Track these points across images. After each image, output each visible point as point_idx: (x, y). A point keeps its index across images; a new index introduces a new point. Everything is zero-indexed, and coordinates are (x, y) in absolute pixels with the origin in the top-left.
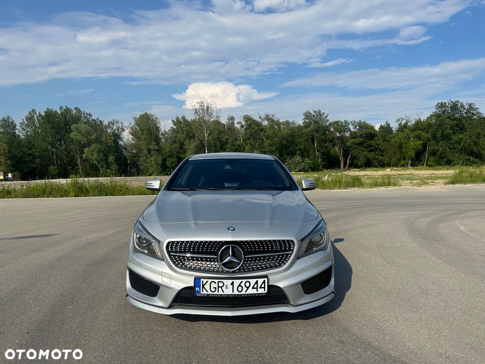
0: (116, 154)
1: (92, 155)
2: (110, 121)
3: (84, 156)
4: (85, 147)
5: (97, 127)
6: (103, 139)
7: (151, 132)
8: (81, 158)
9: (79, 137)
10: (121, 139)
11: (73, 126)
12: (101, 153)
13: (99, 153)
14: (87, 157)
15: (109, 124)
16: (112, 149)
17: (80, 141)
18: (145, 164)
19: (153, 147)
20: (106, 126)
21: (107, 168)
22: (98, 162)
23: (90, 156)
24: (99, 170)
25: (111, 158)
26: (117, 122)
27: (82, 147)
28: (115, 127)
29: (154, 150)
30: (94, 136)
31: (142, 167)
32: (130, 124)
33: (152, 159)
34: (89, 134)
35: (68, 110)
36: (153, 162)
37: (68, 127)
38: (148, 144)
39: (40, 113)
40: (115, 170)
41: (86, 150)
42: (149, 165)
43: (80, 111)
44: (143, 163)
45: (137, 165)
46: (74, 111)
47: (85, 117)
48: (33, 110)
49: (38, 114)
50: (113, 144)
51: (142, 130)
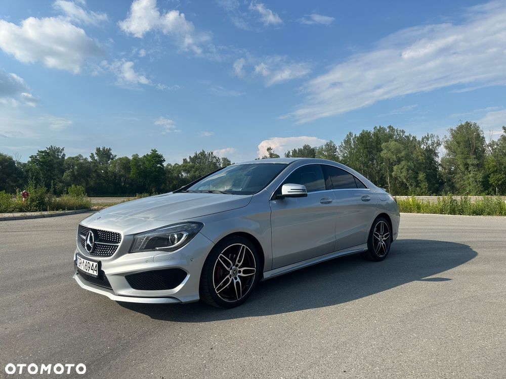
0: (428, 171)
1: (401, 173)
2: (424, 136)
3: (393, 174)
4: (395, 165)
5: (409, 144)
6: (414, 156)
7: (470, 144)
8: (391, 176)
9: (389, 155)
10: (436, 154)
11: (384, 145)
12: (410, 171)
13: (408, 170)
14: (396, 175)
15: (423, 139)
16: (423, 166)
17: (389, 159)
18: (462, 182)
19: (472, 161)
20: (419, 141)
21: (416, 186)
22: (407, 180)
23: (398, 174)
24: (408, 188)
25: (421, 176)
26: (432, 136)
27: (391, 165)
28: (430, 142)
29: (473, 165)
30: (403, 154)
31: (457, 186)
32: (445, 137)
33: (470, 175)
34: (399, 151)
35: (381, 130)
36: (471, 180)
37: (379, 146)
38: (466, 158)
39: (355, 135)
40: (426, 188)
41: (395, 168)
42: (466, 182)
43: (393, 129)
44: (459, 180)
45: (453, 183)
46: (388, 130)
47: (398, 134)
48: (350, 134)
49: (354, 136)
50: (424, 161)
51: (458, 143)
